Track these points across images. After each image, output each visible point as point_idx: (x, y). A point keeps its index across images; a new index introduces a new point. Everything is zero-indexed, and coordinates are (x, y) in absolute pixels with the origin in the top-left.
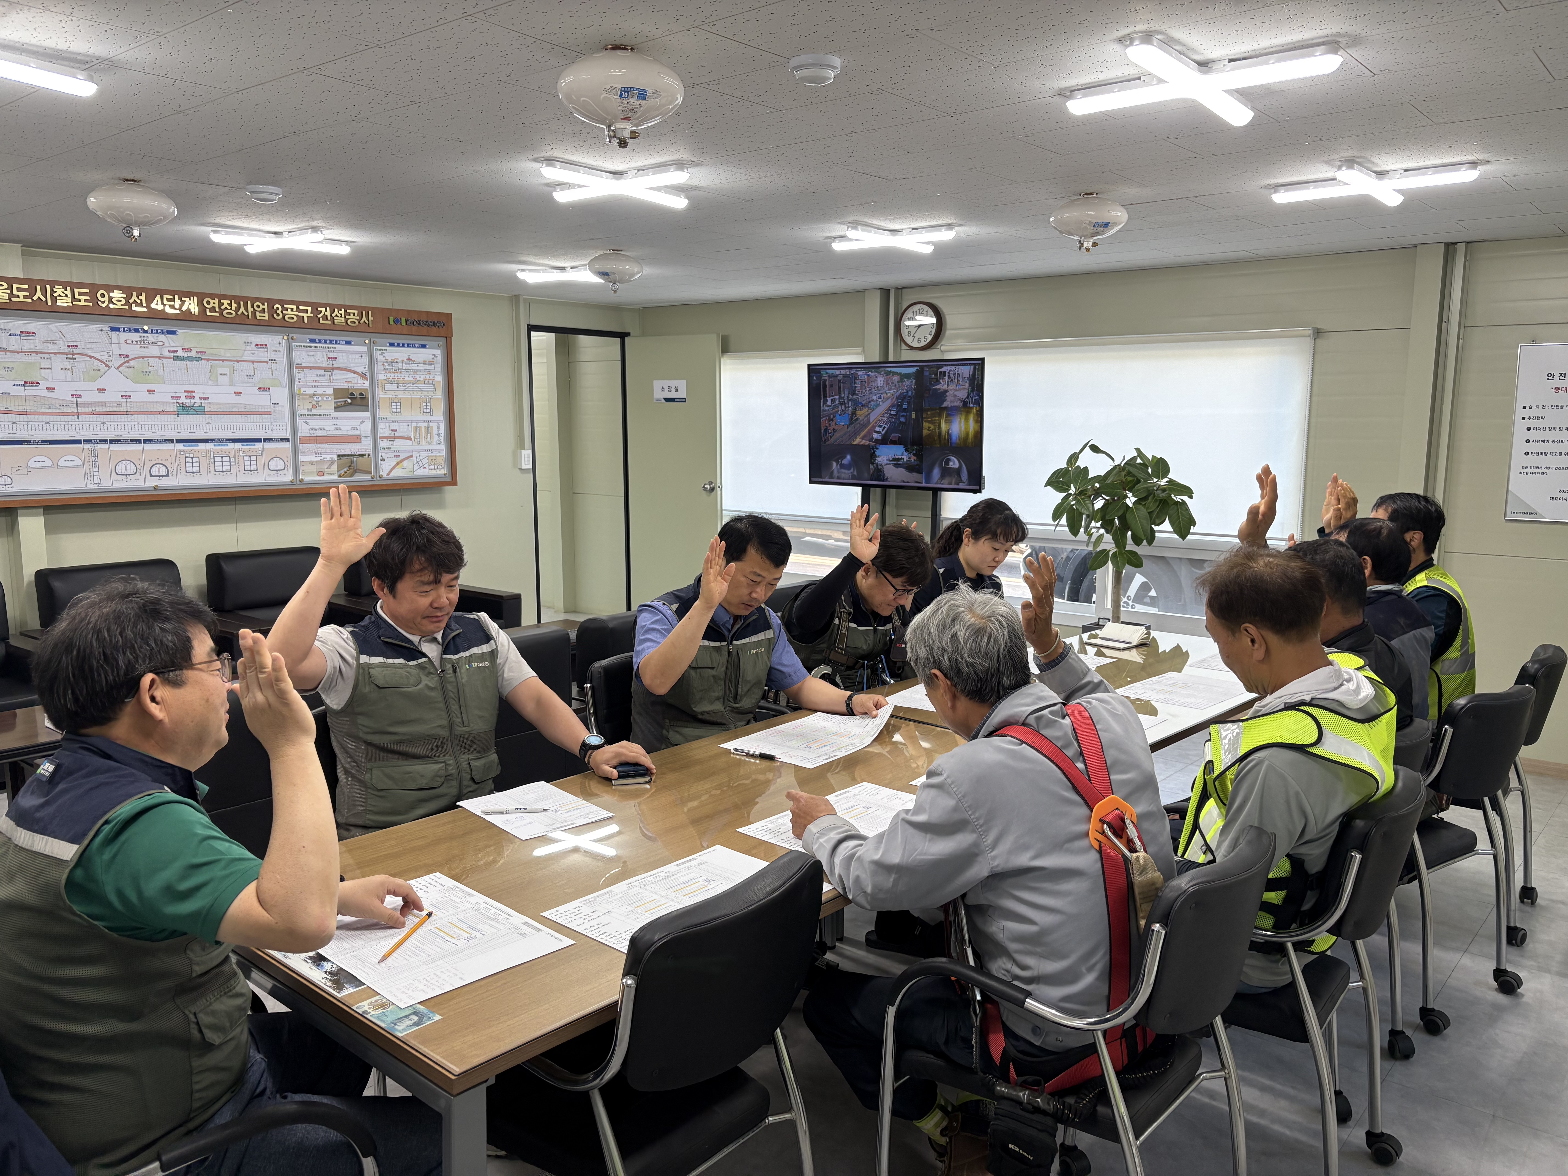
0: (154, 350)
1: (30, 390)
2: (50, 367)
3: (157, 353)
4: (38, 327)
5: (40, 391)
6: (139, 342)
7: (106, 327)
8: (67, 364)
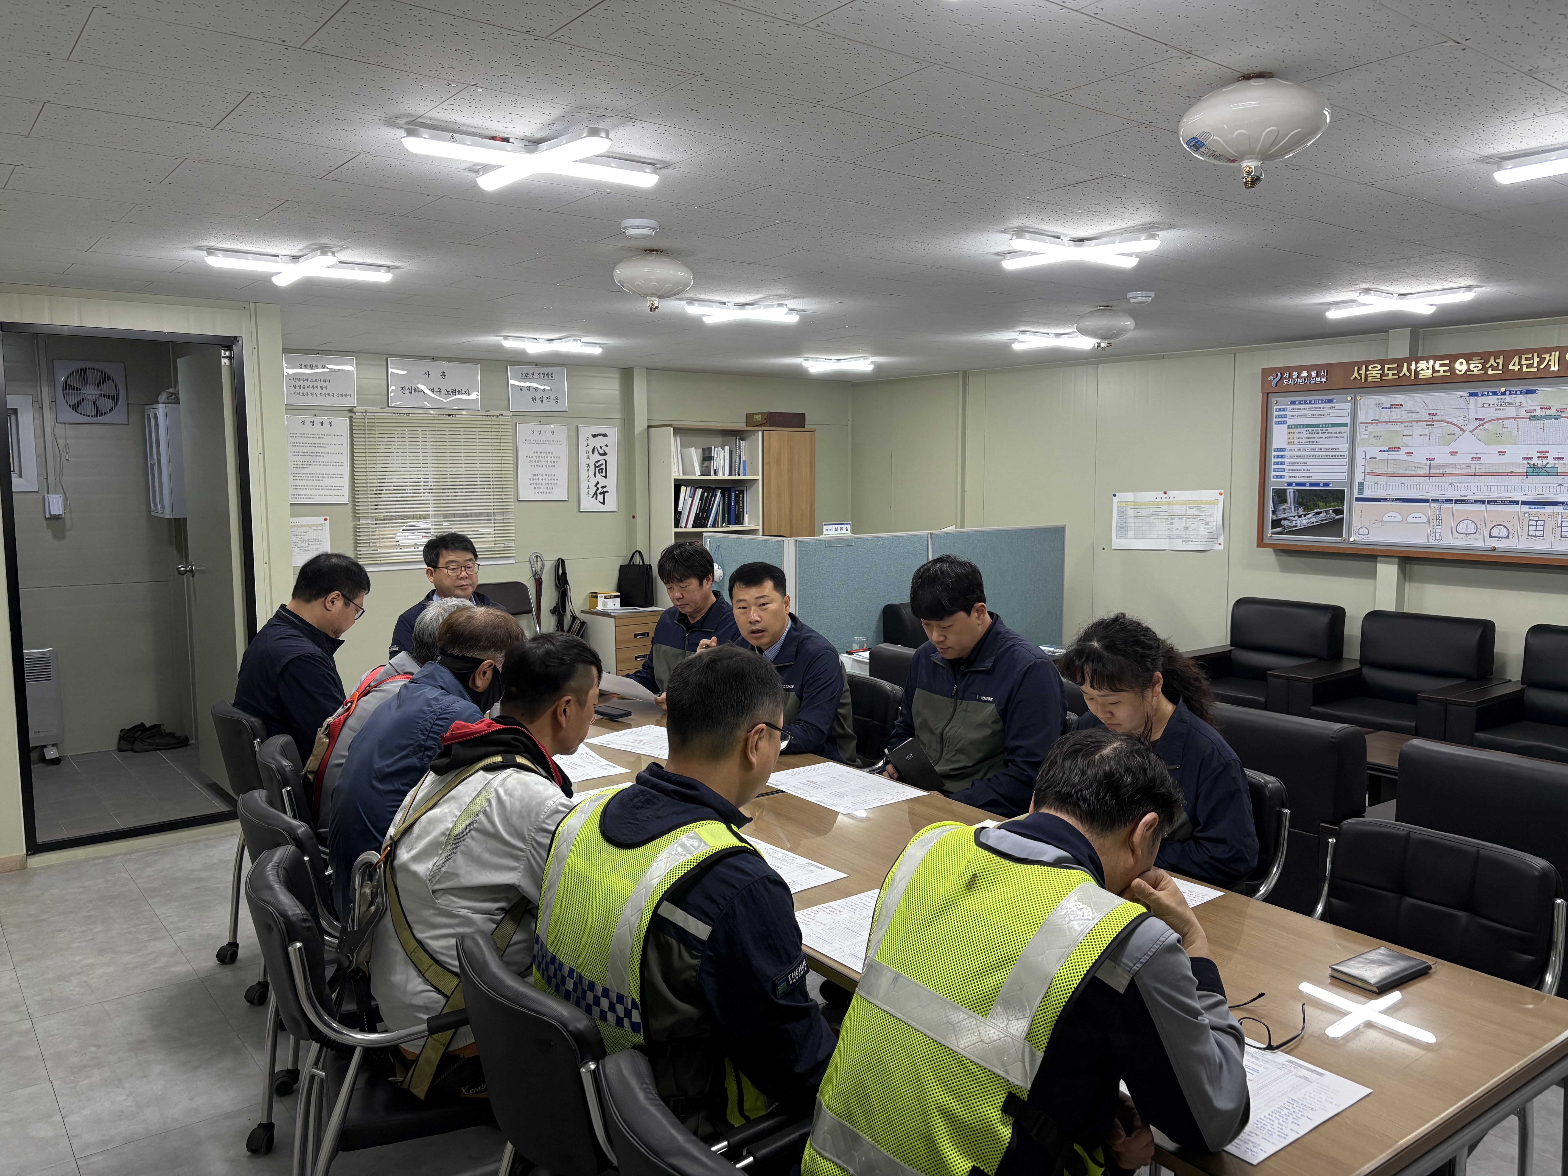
0: (1511, 412)
1: (1393, 455)
2: (1411, 433)
3: (1514, 415)
4: (1407, 399)
5: (1400, 455)
6: (1495, 405)
7: (1465, 393)
8: (1427, 431)
